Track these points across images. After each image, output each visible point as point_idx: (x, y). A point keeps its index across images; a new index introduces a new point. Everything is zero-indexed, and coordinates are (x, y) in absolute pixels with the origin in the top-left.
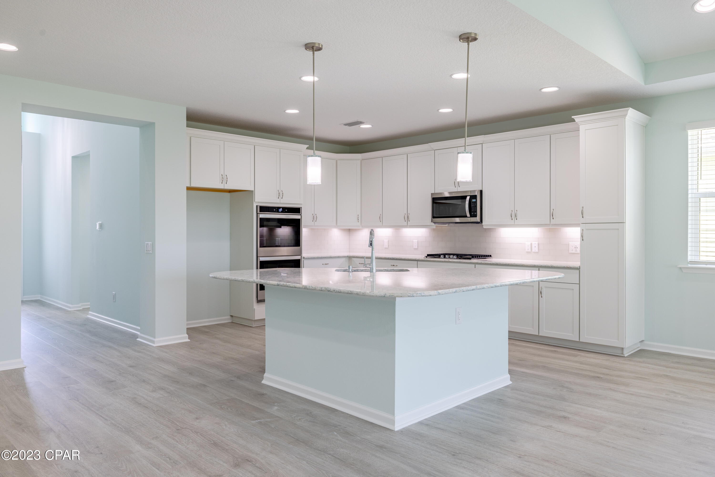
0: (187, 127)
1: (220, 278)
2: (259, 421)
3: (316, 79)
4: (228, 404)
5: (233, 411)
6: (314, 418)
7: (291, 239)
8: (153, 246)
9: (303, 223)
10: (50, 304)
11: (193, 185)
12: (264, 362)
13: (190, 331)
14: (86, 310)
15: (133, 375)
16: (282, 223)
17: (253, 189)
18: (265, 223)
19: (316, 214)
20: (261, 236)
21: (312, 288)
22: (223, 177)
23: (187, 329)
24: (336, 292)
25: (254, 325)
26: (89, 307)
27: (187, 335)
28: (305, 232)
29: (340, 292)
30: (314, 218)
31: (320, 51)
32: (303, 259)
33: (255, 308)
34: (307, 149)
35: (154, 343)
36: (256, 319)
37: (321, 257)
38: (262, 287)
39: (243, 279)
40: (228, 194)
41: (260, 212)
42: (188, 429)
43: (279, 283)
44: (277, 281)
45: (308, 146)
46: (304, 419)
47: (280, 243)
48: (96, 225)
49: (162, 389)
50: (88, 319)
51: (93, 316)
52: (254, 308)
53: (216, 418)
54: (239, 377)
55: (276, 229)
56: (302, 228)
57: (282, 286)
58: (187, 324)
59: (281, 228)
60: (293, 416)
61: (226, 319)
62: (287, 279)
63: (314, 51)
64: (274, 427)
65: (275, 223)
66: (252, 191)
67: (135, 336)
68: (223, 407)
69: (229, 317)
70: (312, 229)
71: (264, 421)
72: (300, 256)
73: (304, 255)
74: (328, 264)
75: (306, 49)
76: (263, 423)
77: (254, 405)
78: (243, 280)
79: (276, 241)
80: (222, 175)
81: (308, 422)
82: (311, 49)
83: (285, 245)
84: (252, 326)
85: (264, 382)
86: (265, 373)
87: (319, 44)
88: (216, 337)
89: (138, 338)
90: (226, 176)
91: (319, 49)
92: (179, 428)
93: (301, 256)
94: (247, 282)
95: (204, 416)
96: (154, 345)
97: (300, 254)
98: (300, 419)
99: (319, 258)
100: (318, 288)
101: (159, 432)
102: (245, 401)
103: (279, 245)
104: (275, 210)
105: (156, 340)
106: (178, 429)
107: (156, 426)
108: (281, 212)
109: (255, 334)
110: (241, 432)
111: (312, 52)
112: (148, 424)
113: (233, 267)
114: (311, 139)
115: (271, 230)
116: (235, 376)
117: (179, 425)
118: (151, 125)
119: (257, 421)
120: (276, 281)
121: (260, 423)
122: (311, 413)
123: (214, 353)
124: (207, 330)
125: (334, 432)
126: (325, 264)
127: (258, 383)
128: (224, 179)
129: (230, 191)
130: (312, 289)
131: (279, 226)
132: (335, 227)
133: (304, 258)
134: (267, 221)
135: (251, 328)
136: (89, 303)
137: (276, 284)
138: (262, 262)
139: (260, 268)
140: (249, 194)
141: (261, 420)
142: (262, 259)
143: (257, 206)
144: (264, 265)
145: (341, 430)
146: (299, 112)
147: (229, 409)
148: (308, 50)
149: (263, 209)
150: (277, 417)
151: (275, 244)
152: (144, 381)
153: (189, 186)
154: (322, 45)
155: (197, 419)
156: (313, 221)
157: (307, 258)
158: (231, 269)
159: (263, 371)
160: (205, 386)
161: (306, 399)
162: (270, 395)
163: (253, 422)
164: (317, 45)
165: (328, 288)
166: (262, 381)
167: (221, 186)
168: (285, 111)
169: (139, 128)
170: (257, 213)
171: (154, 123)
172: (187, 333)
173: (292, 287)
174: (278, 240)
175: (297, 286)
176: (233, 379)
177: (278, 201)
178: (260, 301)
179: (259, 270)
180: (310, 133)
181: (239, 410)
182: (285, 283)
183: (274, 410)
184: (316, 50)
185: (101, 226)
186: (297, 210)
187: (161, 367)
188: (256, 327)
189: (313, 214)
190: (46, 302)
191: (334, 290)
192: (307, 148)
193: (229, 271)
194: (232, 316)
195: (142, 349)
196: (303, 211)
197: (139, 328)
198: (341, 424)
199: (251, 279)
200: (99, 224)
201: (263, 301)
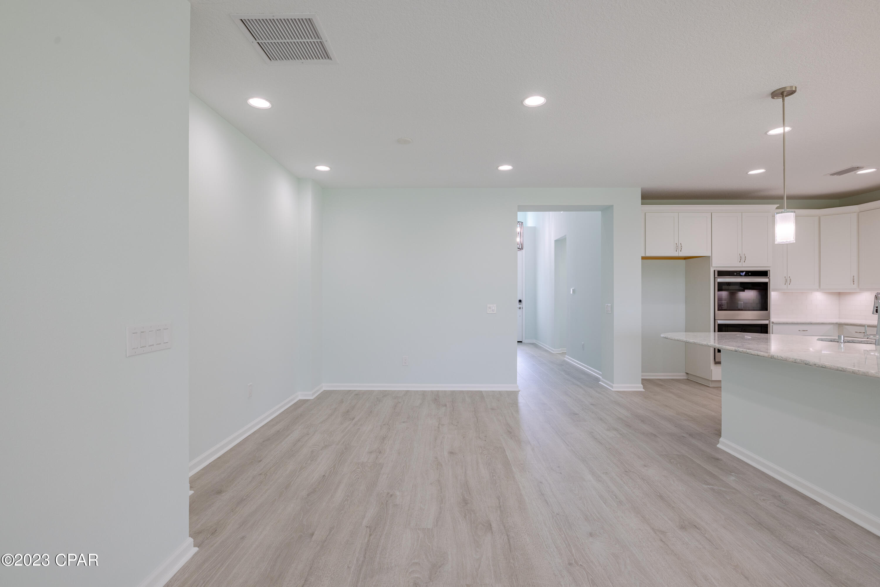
0: (642, 205)
1: (671, 338)
2: (711, 487)
3: (787, 129)
4: (677, 459)
5: (682, 468)
6: (785, 505)
7: (757, 303)
8: (612, 307)
9: (771, 286)
10: (541, 346)
11: (648, 255)
12: (720, 425)
13: (645, 382)
14: (564, 354)
15: (593, 412)
16: (745, 286)
17: (710, 255)
18: (724, 287)
19: (789, 277)
20: (720, 299)
21: (782, 358)
22: (678, 245)
23: (642, 379)
24: (817, 367)
25: (711, 385)
26: (566, 352)
27: (642, 385)
28: (774, 296)
29: (825, 368)
30: (787, 281)
31: (793, 94)
32: (771, 324)
33: (713, 369)
34: (776, 209)
35: (613, 388)
36: (713, 379)
37: (797, 323)
38: (719, 351)
39: (696, 341)
40: (683, 261)
41: (718, 276)
42: (636, 473)
43: (737, 349)
44: (735, 347)
45: (779, 205)
46: (770, 502)
47: (742, 307)
48: (571, 290)
49: (616, 430)
50: (565, 361)
51: (568, 359)
52: (711, 368)
53: (664, 471)
54: (691, 435)
55: (738, 293)
56: (770, 291)
57: (741, 352)
58: (642, 376)
59: (744, 291)
60: (755, 494)
61: (682, 376)
62: (748, 345)
63: (784, 96)
64: (730, 499)
65: (737, 287)
66: (709, 257)
67: (598, 380)
68: (672, 461)
69: (685, 374)
70: (783, 292)
71: (717, 489)
72: (768, 321)
73: (773, 319)
74: (807, 331)
75: (773, 98)
76: (716, 490)
77: (706, 468)
78: (695, 343)
79: (739, 305)
80: (676, 244)
81: (775, 506)
82: (781, 96)
83: (750, 309)
84: (709, 386)
85: (719, 446)
86: (721, 438)
87: (791, 87)
88: (670, 391)
89: (600, 382)
90: (681, 244)
91: (792, 92)
92: (628, 470)
93: (770, 321)
94: (699, 345)
95: (651, 465)
96: (613, 390)
97: (768, 318)
98: (764, 500)
99: (794, 323)
100: (791, 360)
101: (609, 469)
102: (696, 462)
103: (742, 308)
104: (735, 274)
105: (614, 385)
106: (626, 470)
107: (607, 462)
108: (744, 276)
109: (711, 394)
110: (689, 493)
111: (782, 99)
112: (600, 458)
113: (688, 330)
114: (781, 198)
115: (733, 294)
116: (687, 433)
117: (628, 468)
118: (611, 207)
119: (708, 486)
120: (733, 346)
121: (713, 490)
122: (780, 496)
123: (666, 406)
124: (661, 383)
125: (815, 531)
126: (803, 331)
127: (713, 446)
128: (679, 247)
129: (685, 258)
130: (782, 360)
131: (742, 290)
132: (817, 290)
133: (773, 323)
134: (727, 285)
135: (707, 388)
136: (565, 349)
137: (734, 350)
138: (719, 325)
139: (719, 331)
140: (706, 259)
141: (714, 487)
142: (720, 322)
143: (714, 271)
144: (722, 328)
145: (827, 531)
146: (765, 171)
147: (678, 465)
148: (776, 98)
149: (721, 273)
150: (734, 489)
151: (738, 307)
152: (601, 419)
153: (643, 255)
154: (796, 88)
155: (645, 466)
156: (785, 284)
157: (777, 323)
158: (687, 330)
159: (718, 434)
160: (655, 436)
161: (773, 478)
162: (726, 462)
163: (704, 486)
164: (788, 89)
165: (805, 361)
166: (718, 444)
167: (676, 254)
168: (747, 173)
169: (601, 212)
170: (715, 278)
171: (612, 206)
172: (642, 384)
173: (754, 355)
174: (741, 304)
175: (761, 355)
176: (684, 435)
177: (740, 265)
178: (717, 363)
179: (717, 333)
180: (780, 192)
181: (689, 469)
182: (745, 350)
183: (731, 480)
184: (786, 96)
185: (574, 291)
186: (765, 274)
187: (617, 410)
188: (714, 387)
189: (785, 277)
190: (538, 345)
191: (815, 365)
192: (777, 207)
193: (685, 333)
194: (687, 374)
195: (602, 392)
196: (771, 274)
197: (601, 373)
198: (825, 524)
199: (704, 343)
200: (572, 289)
201: (719, 363)
